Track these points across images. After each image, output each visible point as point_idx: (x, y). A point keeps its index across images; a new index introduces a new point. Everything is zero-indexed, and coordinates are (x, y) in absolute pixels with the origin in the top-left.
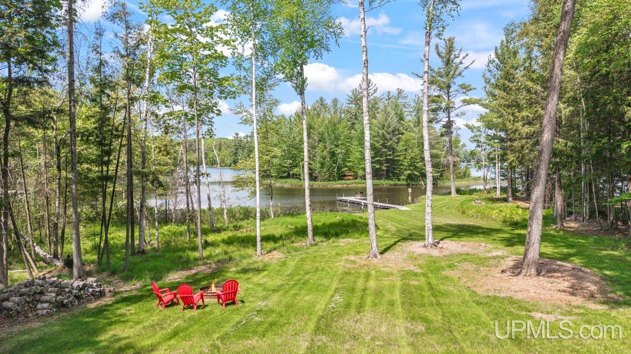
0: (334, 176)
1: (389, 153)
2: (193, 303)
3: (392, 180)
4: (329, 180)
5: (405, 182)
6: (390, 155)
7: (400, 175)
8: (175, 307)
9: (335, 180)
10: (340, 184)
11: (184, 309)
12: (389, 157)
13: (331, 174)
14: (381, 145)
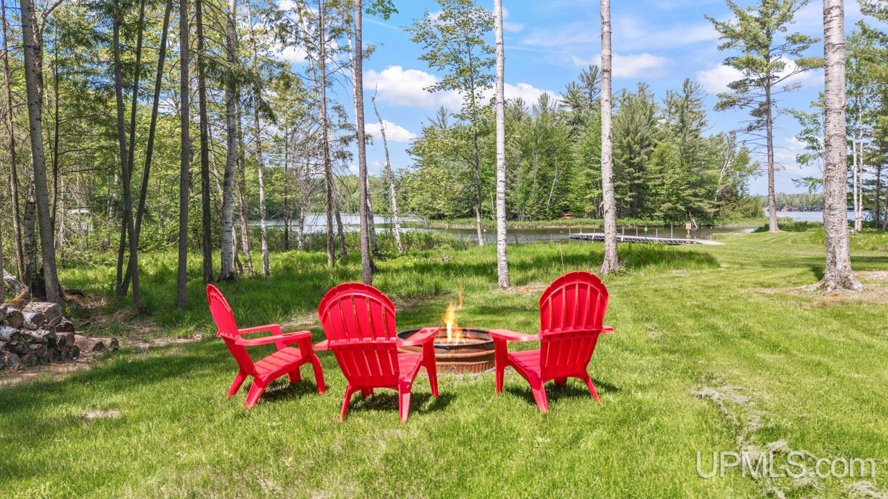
0: (545, 212)
1: (637, 175)
2: (393, 381)
3: (641, 218)
4: (538, 219)
5: (661, 222)
6: (639, 178)
7: (653, 211)
8: (306, 400)
9: (548, 219)
10: (556, 224)
11: (349, 408)
12: (636, 182)
13: (541, 209)
14: (624, 162)
